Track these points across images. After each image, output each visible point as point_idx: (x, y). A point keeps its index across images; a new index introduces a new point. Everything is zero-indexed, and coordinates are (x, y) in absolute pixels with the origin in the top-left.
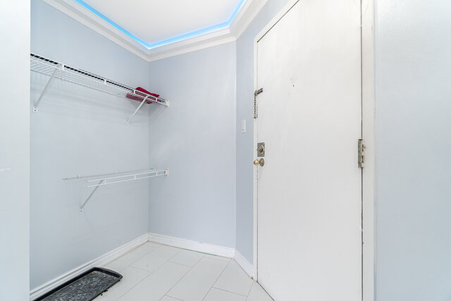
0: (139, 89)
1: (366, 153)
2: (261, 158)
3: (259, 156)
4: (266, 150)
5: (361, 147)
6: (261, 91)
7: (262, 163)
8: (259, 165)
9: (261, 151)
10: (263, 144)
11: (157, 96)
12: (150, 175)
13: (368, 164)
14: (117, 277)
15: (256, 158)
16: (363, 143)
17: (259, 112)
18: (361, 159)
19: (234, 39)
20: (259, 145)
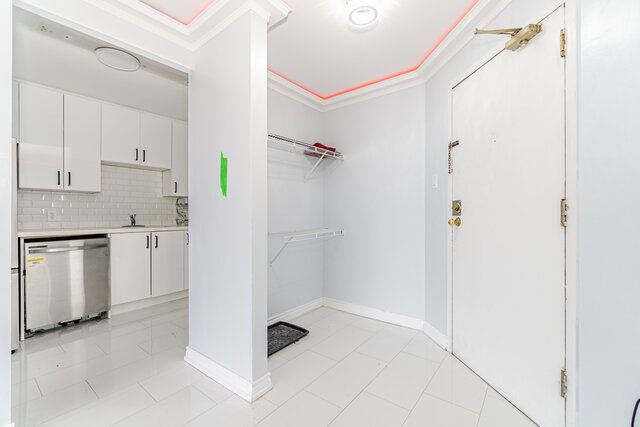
0: (317, 145)
1: (568, 213)
2: (456, 217)
3: (454, 214)
4: (462, 208)
5: (564, 206)
6: (457, 143)
7: (458, 223)
8: (455, 226)
9: (457, 210)
10: (459, 202)
11: (333, 150)
12: (324, 234)
13: (571, 223)
14: (303, 332)
15: (450, 216)
16: (566, 202)
17: (454, 167)
18: (564, 218)
19: (422, 81)
20: (455, 202)
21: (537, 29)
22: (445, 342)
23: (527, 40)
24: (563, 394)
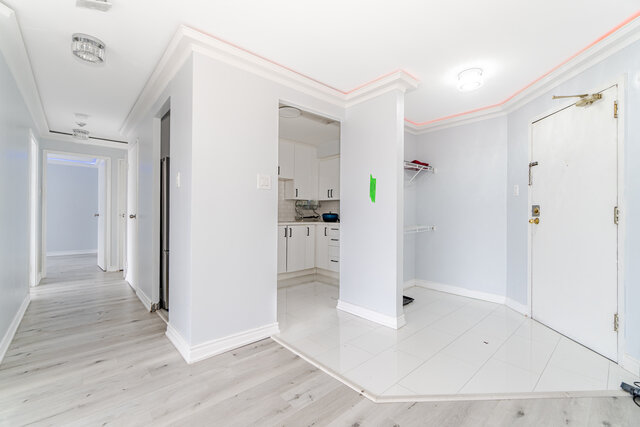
0: (415, 162)
1: (619, 216)
2: (536, 217)
3: (533, 215)
4: (541, 211)
5: (616, 211)
6: (536, 164)
7: (537, 222)
8: (534, 224)
9: (536, 211)
10: (538, 207)
11: (427, 165)
13: (621, 222)
14: (409, 299)
15: (530, 217)
16: (618, 209)
17: (533, 180)
18: (616, 219)
19: (504, 114)
20: (534, 207)
21: (599, 96)
22: (525, 310)
23: (592, 102)
24: (616, 329)
